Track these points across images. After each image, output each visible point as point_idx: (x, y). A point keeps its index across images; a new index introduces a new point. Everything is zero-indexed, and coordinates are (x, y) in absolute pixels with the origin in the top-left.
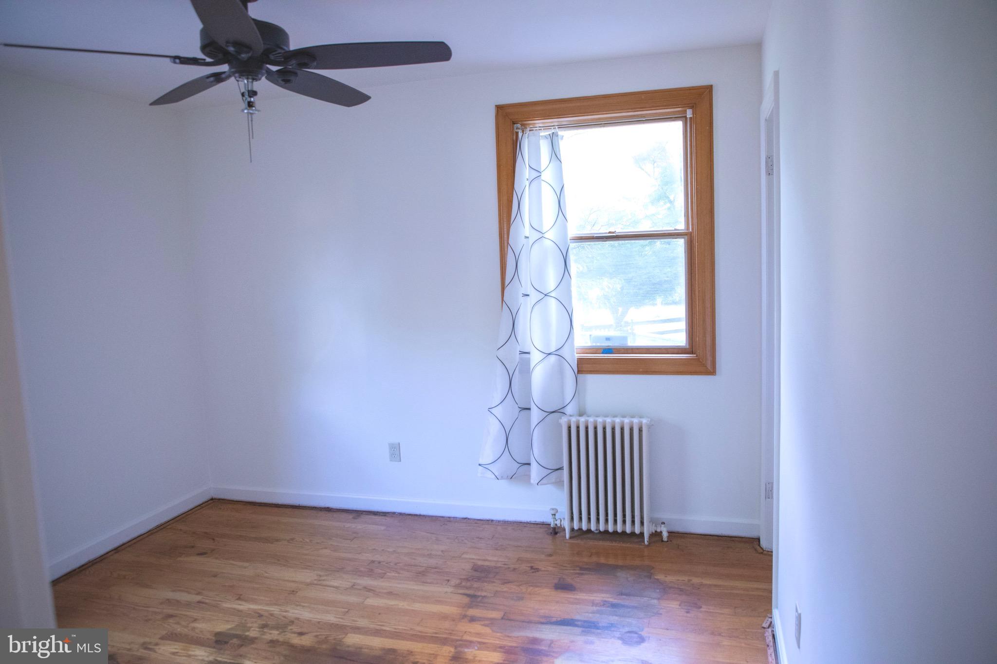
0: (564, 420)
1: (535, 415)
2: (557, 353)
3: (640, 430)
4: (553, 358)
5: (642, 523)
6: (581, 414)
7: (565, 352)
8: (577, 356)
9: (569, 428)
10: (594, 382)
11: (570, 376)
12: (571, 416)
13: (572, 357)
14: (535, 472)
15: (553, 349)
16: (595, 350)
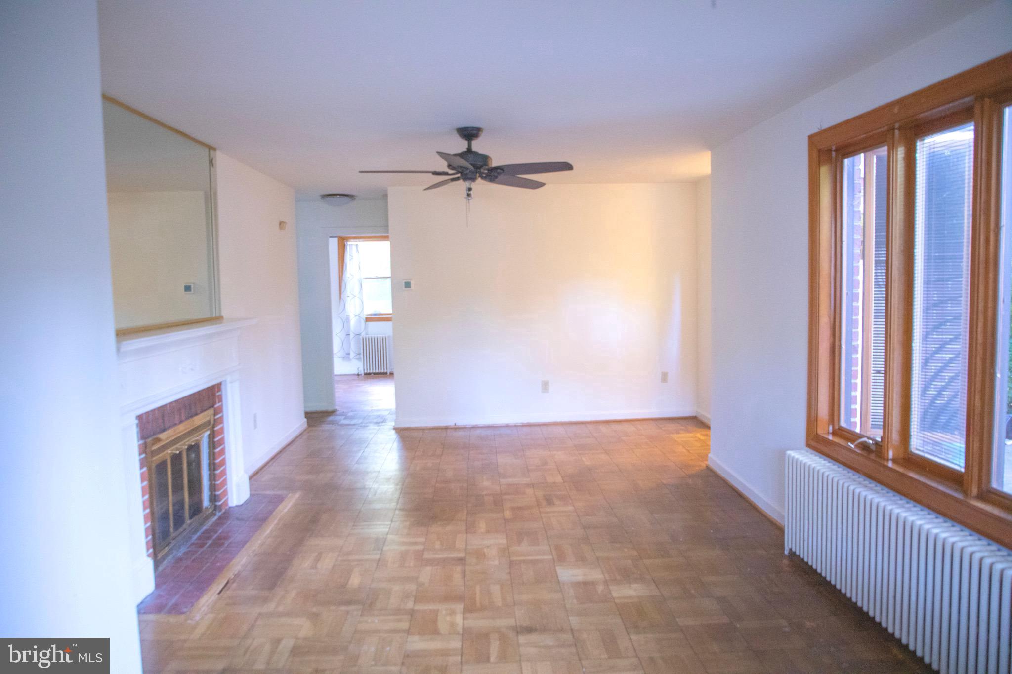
0: (361, 337)
1: (352, 336)
2: (359, 315)
3: (386, 339)
4: (357, 317)
5: (387, 369)
6: (367, 335)
7: (361, 315)
8: (365, 316)
9: (363, 340)
10: (370, 324)
11: (363, 322)
12: (363, 334)
13: (364, 317)
14: (352, 355)
15: (357, 314)
16: (371, 315)
